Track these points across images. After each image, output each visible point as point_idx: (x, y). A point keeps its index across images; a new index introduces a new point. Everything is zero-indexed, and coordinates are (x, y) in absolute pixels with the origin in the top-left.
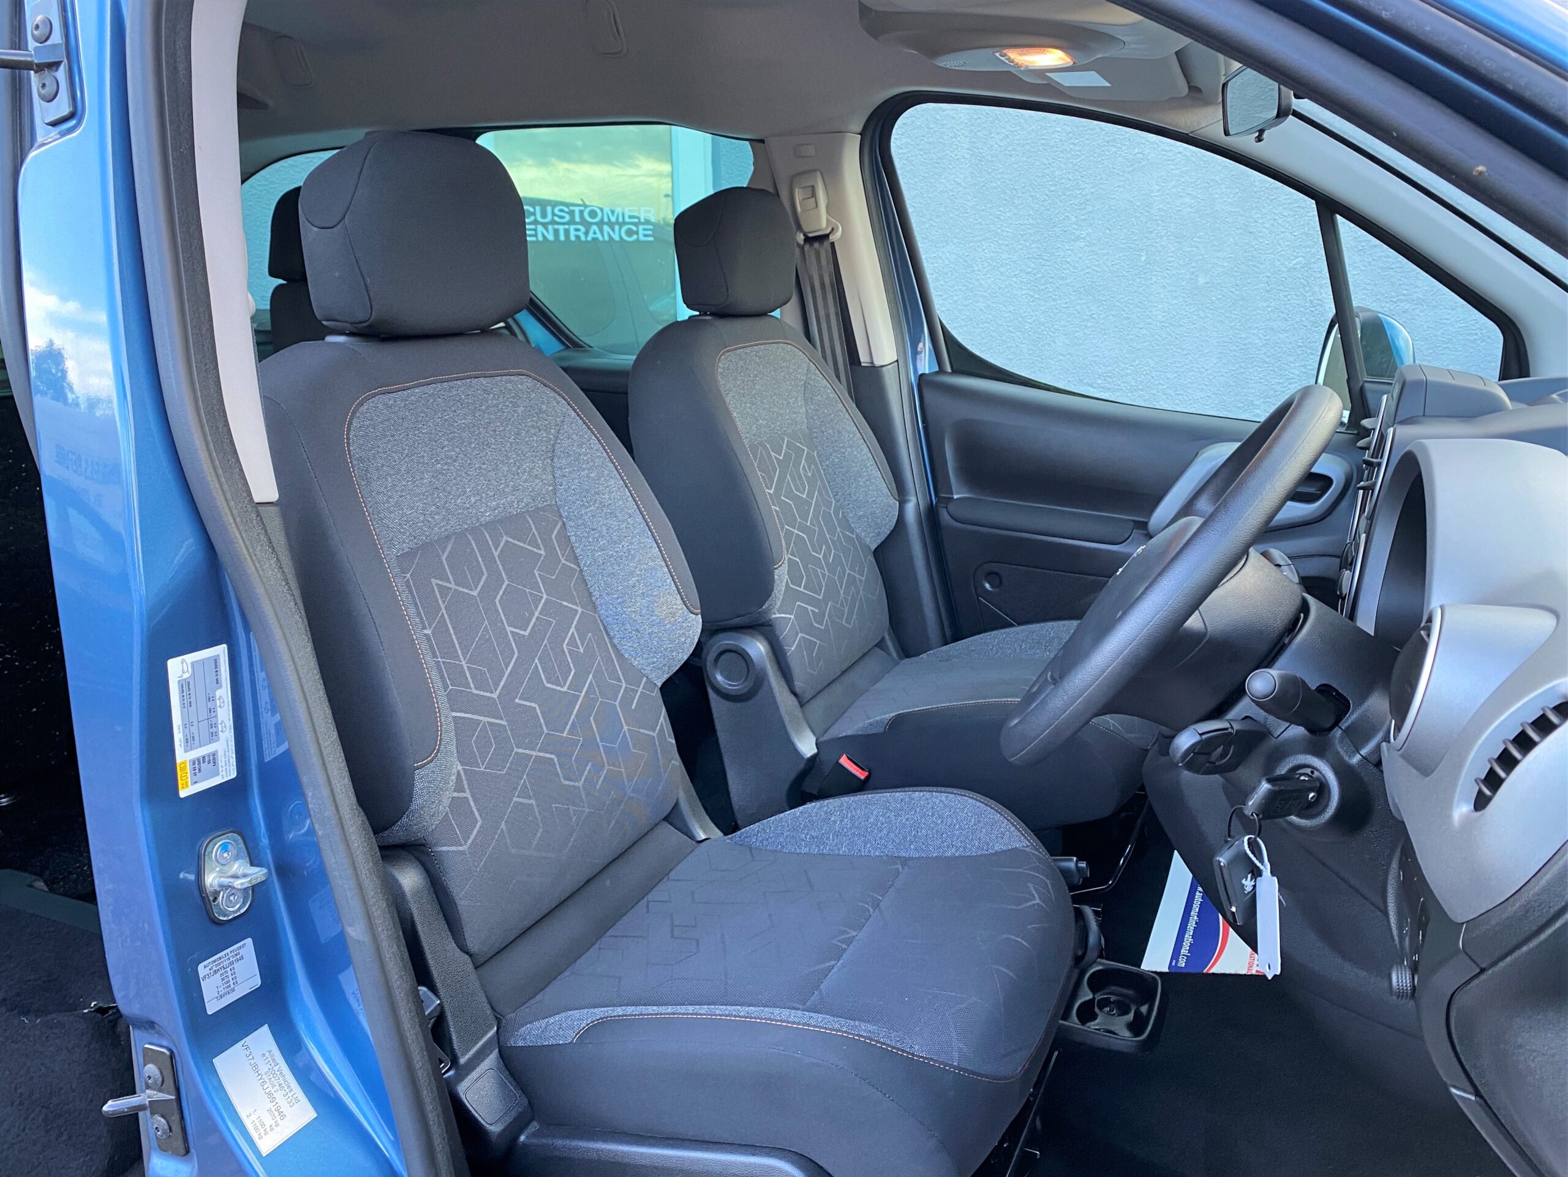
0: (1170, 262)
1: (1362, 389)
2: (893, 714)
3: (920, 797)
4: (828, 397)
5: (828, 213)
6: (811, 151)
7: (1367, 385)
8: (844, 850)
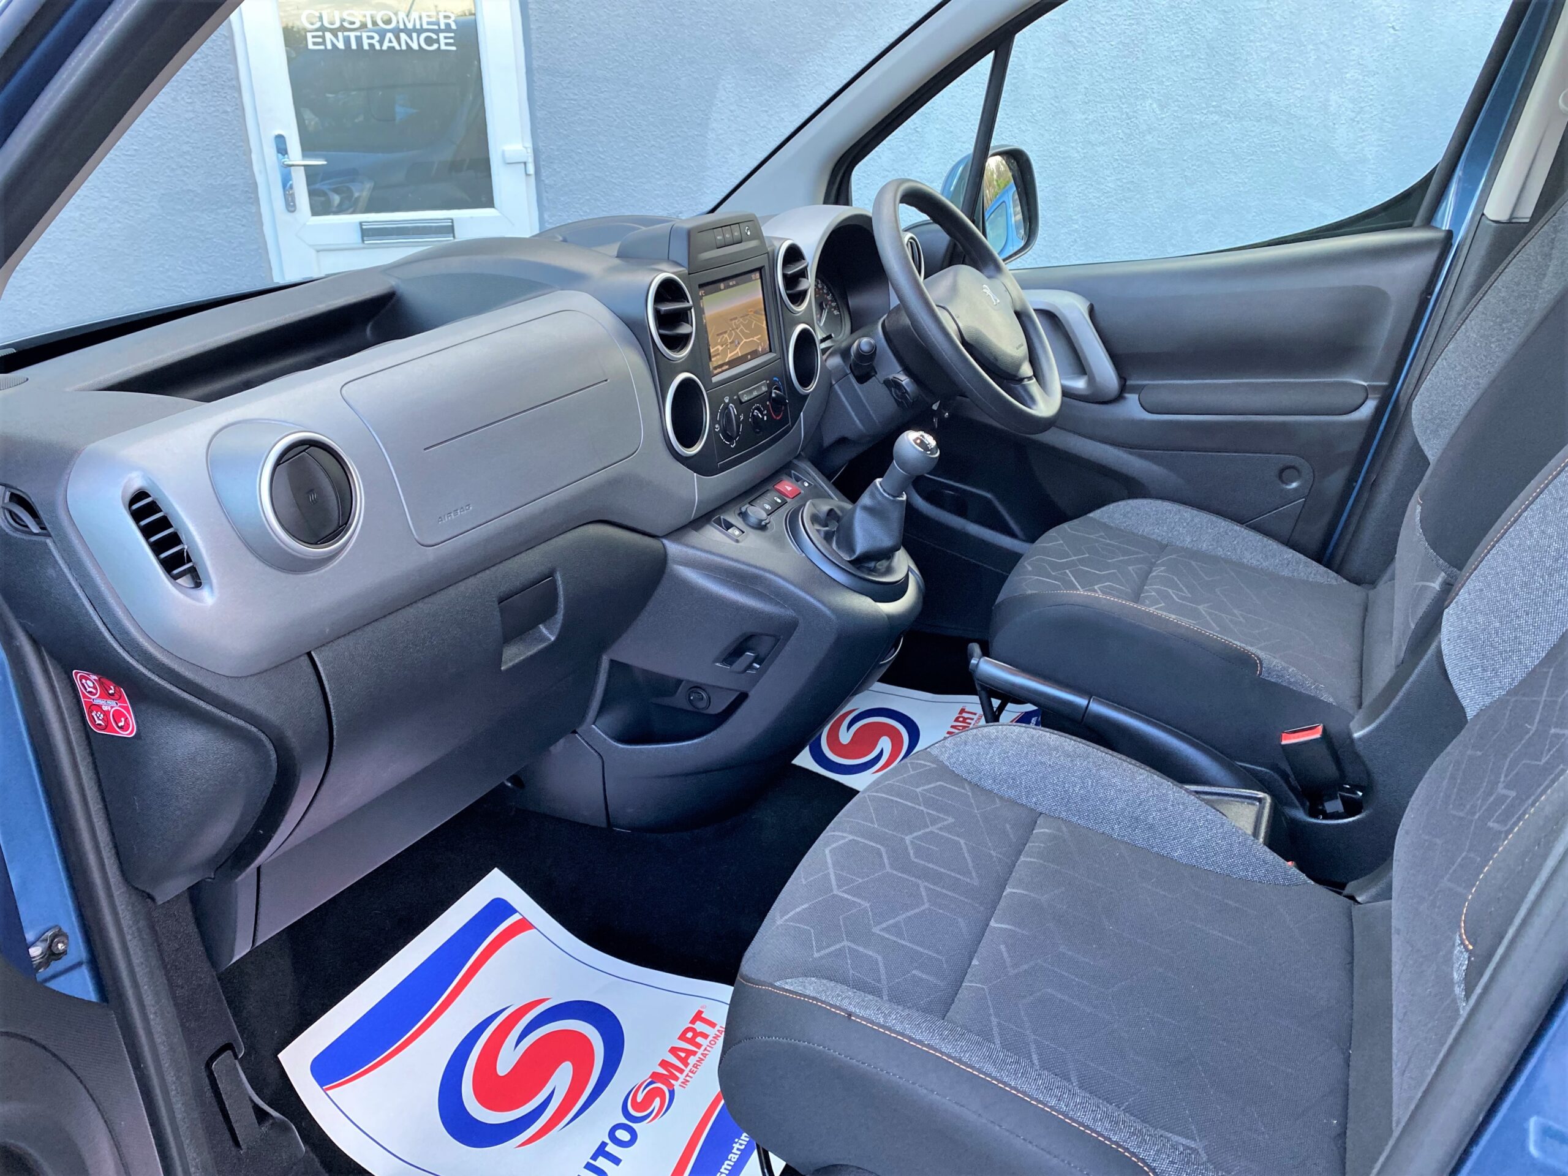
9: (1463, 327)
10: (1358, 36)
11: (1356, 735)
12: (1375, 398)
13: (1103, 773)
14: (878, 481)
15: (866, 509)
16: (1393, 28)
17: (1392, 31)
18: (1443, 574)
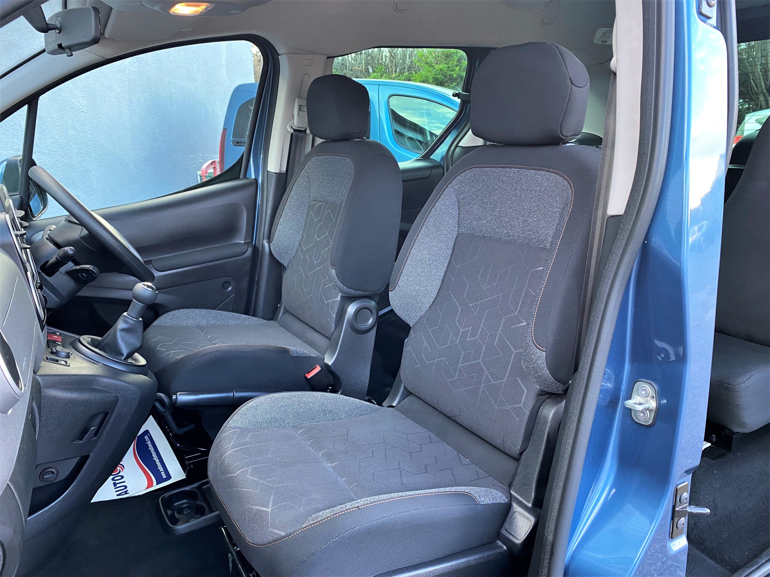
9: (284, 212)
10: (69, 115)
11: (330, 364)
12: (250, 247)
13: (304, 399)
14: (125, 314)
15: (123, 330)
16: (83, 112)
17: (83, 113)
18: (340, 294)
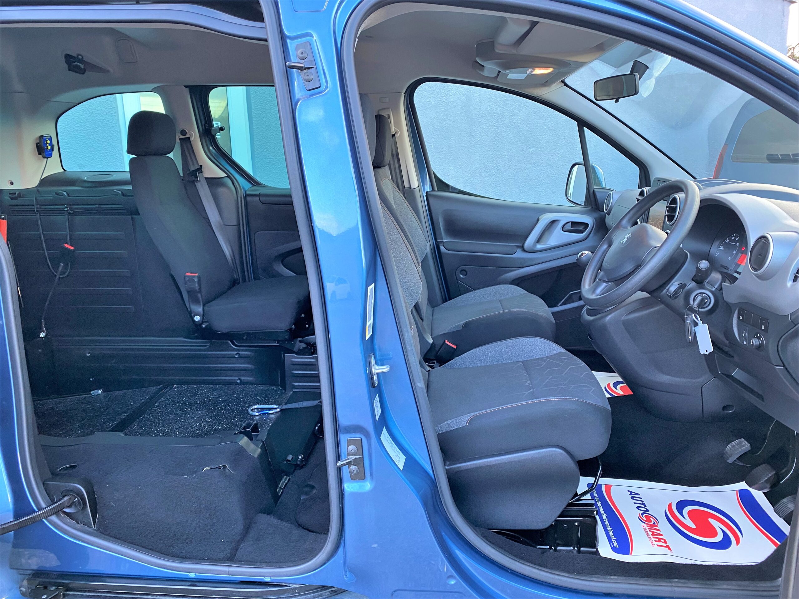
0: (442, 148)
1: (594, 191)
2: (464, 322)
3: (519, 340)
4: (401, 201)
5: (394, 126)
6: (387, 100)
7: (595, 190)
8: (495, 362)
